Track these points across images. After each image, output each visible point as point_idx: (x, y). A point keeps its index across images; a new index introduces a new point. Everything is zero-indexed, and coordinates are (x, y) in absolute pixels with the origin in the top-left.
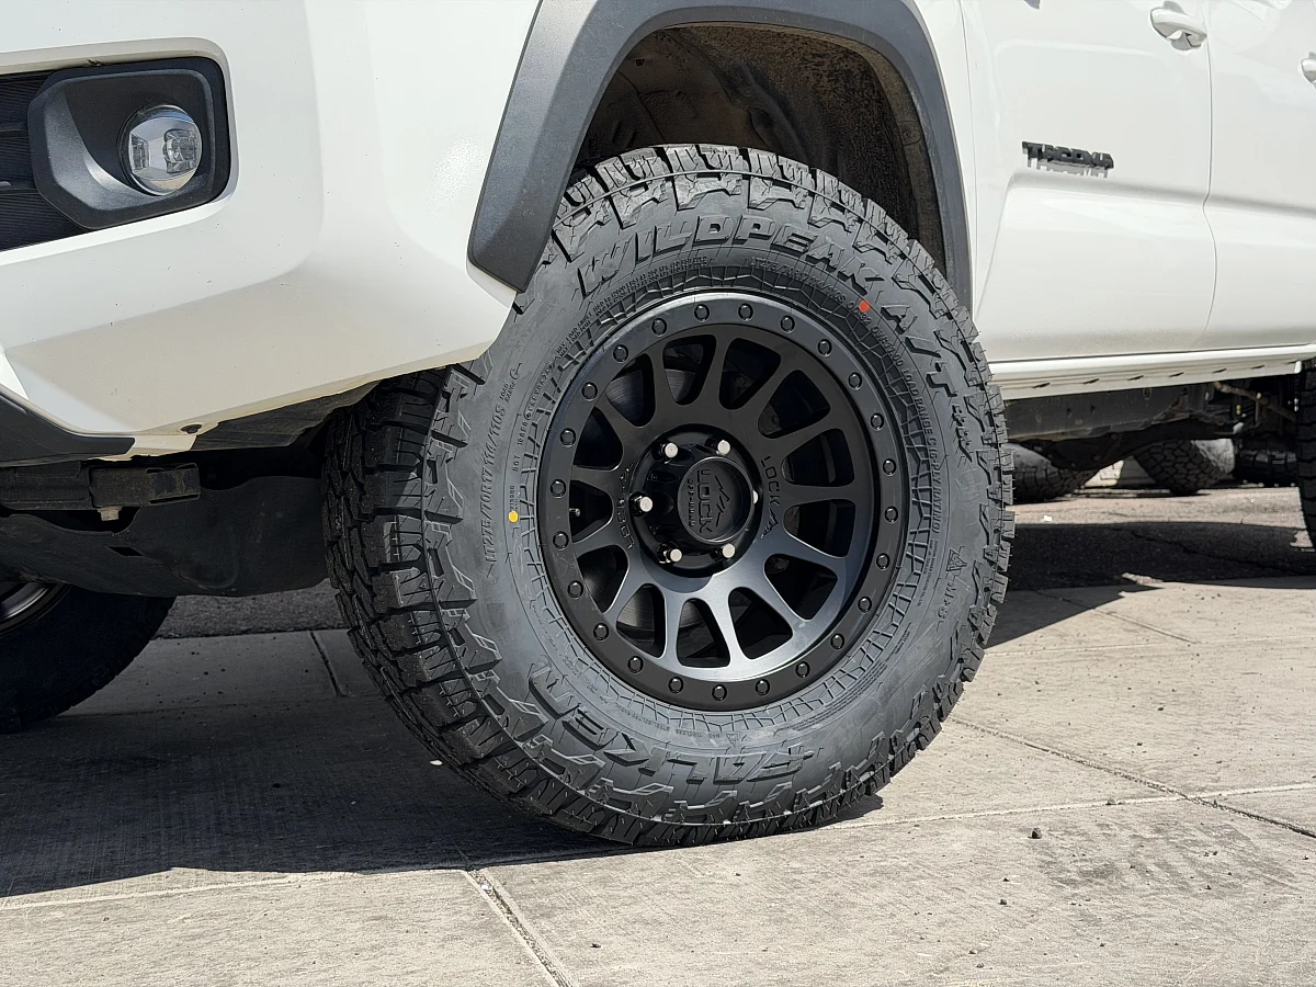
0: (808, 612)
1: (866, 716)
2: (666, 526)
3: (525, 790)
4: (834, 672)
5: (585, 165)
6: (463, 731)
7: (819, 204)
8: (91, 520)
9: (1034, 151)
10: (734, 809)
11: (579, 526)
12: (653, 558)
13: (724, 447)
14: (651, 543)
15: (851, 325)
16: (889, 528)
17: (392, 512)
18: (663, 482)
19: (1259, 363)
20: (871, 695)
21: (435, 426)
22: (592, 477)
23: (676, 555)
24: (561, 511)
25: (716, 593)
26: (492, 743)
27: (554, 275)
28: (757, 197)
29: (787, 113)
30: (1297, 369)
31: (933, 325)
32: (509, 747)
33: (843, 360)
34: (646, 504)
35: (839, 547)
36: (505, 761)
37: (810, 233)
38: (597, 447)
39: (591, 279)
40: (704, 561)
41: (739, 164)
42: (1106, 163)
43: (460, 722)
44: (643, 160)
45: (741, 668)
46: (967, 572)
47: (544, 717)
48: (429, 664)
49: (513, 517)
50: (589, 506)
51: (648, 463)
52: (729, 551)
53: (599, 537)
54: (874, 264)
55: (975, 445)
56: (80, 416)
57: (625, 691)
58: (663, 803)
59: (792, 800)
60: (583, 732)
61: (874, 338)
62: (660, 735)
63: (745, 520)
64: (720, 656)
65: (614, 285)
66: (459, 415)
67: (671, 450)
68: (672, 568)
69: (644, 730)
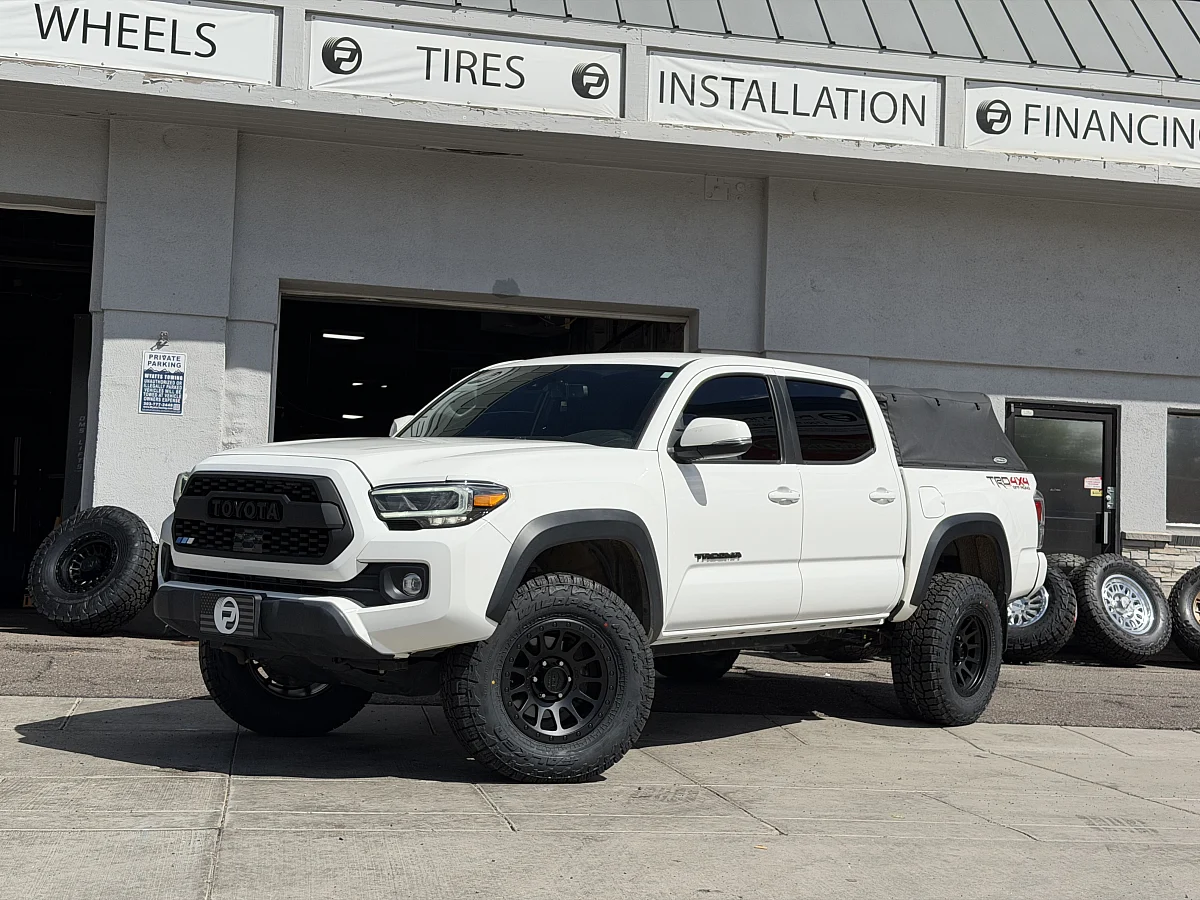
0: (583, 717)
1: (596, 750)
2: (541, 686)
3: (490, 762)
4: (589, 736)
5: (524, 581)
6: (474, 742)
7: (594, 594)
8: (377, 673)
9: (698, 556)
10: (551, 773)
11: (513, 686)
12: (536, 696)
13: (561, 664)
14: (537, 691)
15: (602, 629)
16: (610, 692)
17: (460, 679)
18: (541, 673)
19: (851, 622)
20: (599, 744)
21: (474, 655)
22: (520, 671)
23: (544, 696)
24: (508, 681)
25: (555, 709)
26: (482, 747)
27: (511, 613)
28: (574, 592)
29: (601, 550)
31: (629, 631)
32: (487, 748)
33: (600, 640)
34: (535, 679)
35: (596, 698)
36: (485, 752)
37: (591, 602)
38: (521, 661)
39: (521, 615)
40: (554, 698)
41: (570, 581)
42: (738, 555)
43: (474, 740)
44: (542, 580)
45: (560, 732)
46: (634, 708)
47: (497, 741)
48: (466, 722)
49: (493, 682)
50: (517, 680)
51: (538, 666)
52: (560, 696)
53: (520, 689)
54: (610, 612)
55: (640, 668)
56: (383, 649)
57: (522, 735)
58: (530, 769)
59: (570, 773)
60: (508, 746)
61: (609, 635)
62: (532, 749)
63: (568, 689)
64: (554, 728)
65: (528, 617)
66: (480, 654)
67: (545, 664)
68: (542, 699)
69: (527, 747)
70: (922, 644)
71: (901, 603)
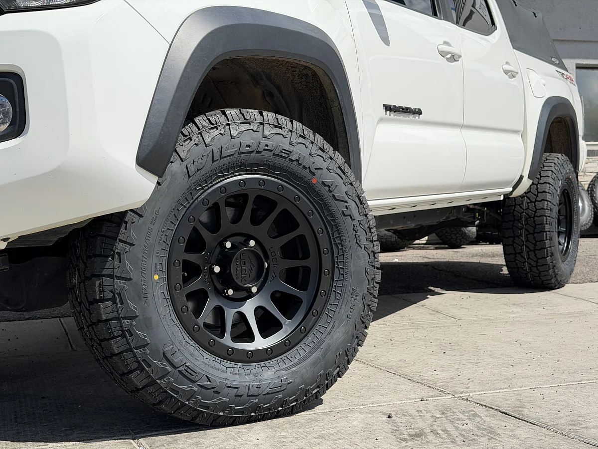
0: (290, 317)
1: (315, 364)
2: (226, 279)
3: (161, 402)
4: (302, 344)
5: (190, 118)
6: (132, 376)
7: (294, 136)
9: (388, 108)
10: (256, 408)
11: (186, 280)
12: (220, 293)
13: (252, 243)
14: (219, 287)
15: (309, 189)
16: (326, 279)
17: (100, 276)
18: (225, 259)
19: (485, 196)
20: (317, 354)
21: (120, 237)
22: (193, 258)
23: (231, 292)
24: (178, 273)
25: (248, 309)
26: (145, 382)
27: (176, 167)
28: (266, 133)
30: (502, 198)
31: (345, 189)
32: (153, 383)
33: (305, 204)
34: (217, 269)
35: (303, 287)
36: (151, 389)
37: (291, 148)
38: (195, 243)
39: (192, 169)
40: (243, 294)
41: (259, 118)
42: (419, 112)
43: (131, 372)
44: (216, 116)
45: (260, 343)
46: (360, 298)
47: (169, 369)
48: (116, 346)
49: (156, 277)
50: (191, 271)
51: (218, 250)
52: (254, 290)
53: (195, 285)
54: (318, 162)
55: (363, 241)
57: (207, 355)
58: (224, 406)
59: (282, 403)
60: (188, 375)
61: (318, 195)
62: (223, 375)
63: (262, 277)
64: (251, 338)
65: (203, 172)
66: (131, 232)
67: (228, 245)
68: (229, 298)
69: (216, 373)
70: (535, 216)
71: (521, 177)
